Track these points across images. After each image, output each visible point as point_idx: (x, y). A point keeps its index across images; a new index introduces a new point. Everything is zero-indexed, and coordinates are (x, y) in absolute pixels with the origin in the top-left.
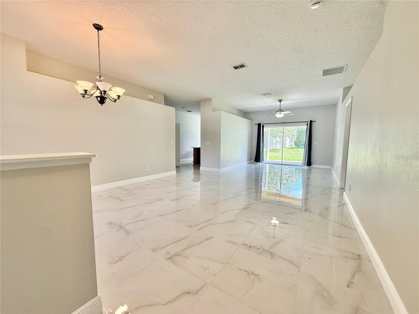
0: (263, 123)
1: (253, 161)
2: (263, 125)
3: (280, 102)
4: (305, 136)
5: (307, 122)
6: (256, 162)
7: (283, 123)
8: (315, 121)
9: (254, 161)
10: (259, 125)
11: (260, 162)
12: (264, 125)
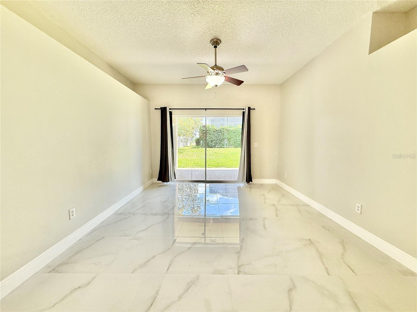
0: (171, 108)
1: (155, 180)
2: (171, 110)
3: (215, 47)
4: (241, 136)
5: (244, 109)
6: (161, 182)
7: (206, 109)
8: (254, 109)
9: (158, 180)
10: (163, 110)
11: (169, 181)
12: (173, 112)
